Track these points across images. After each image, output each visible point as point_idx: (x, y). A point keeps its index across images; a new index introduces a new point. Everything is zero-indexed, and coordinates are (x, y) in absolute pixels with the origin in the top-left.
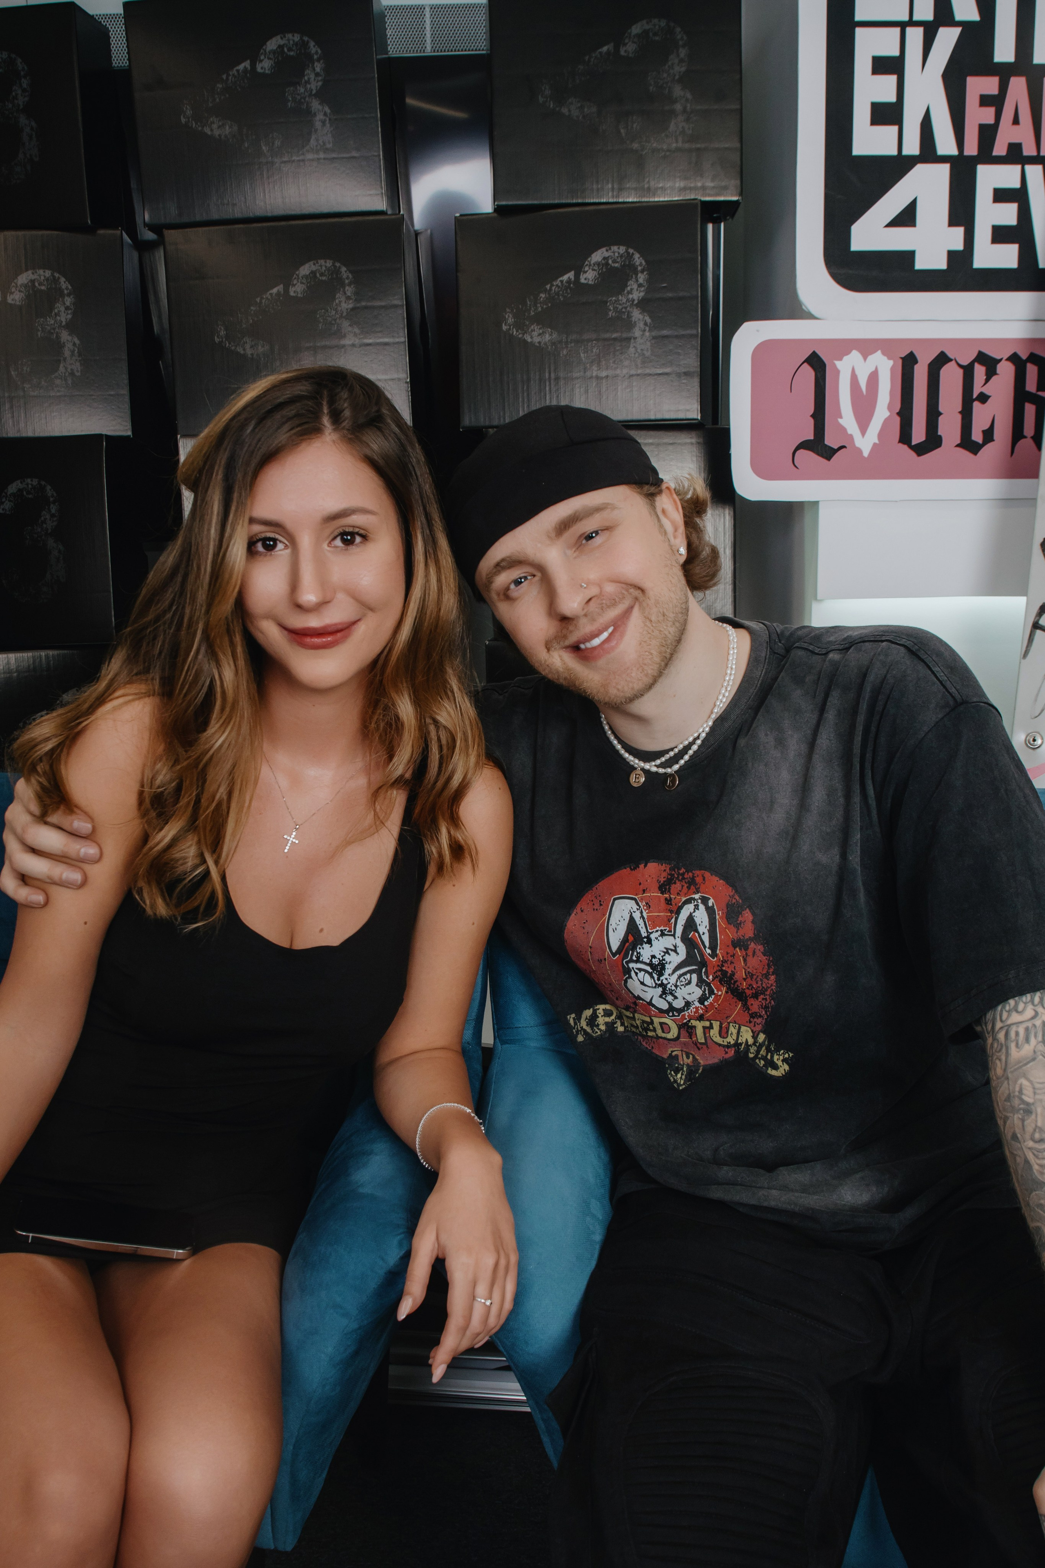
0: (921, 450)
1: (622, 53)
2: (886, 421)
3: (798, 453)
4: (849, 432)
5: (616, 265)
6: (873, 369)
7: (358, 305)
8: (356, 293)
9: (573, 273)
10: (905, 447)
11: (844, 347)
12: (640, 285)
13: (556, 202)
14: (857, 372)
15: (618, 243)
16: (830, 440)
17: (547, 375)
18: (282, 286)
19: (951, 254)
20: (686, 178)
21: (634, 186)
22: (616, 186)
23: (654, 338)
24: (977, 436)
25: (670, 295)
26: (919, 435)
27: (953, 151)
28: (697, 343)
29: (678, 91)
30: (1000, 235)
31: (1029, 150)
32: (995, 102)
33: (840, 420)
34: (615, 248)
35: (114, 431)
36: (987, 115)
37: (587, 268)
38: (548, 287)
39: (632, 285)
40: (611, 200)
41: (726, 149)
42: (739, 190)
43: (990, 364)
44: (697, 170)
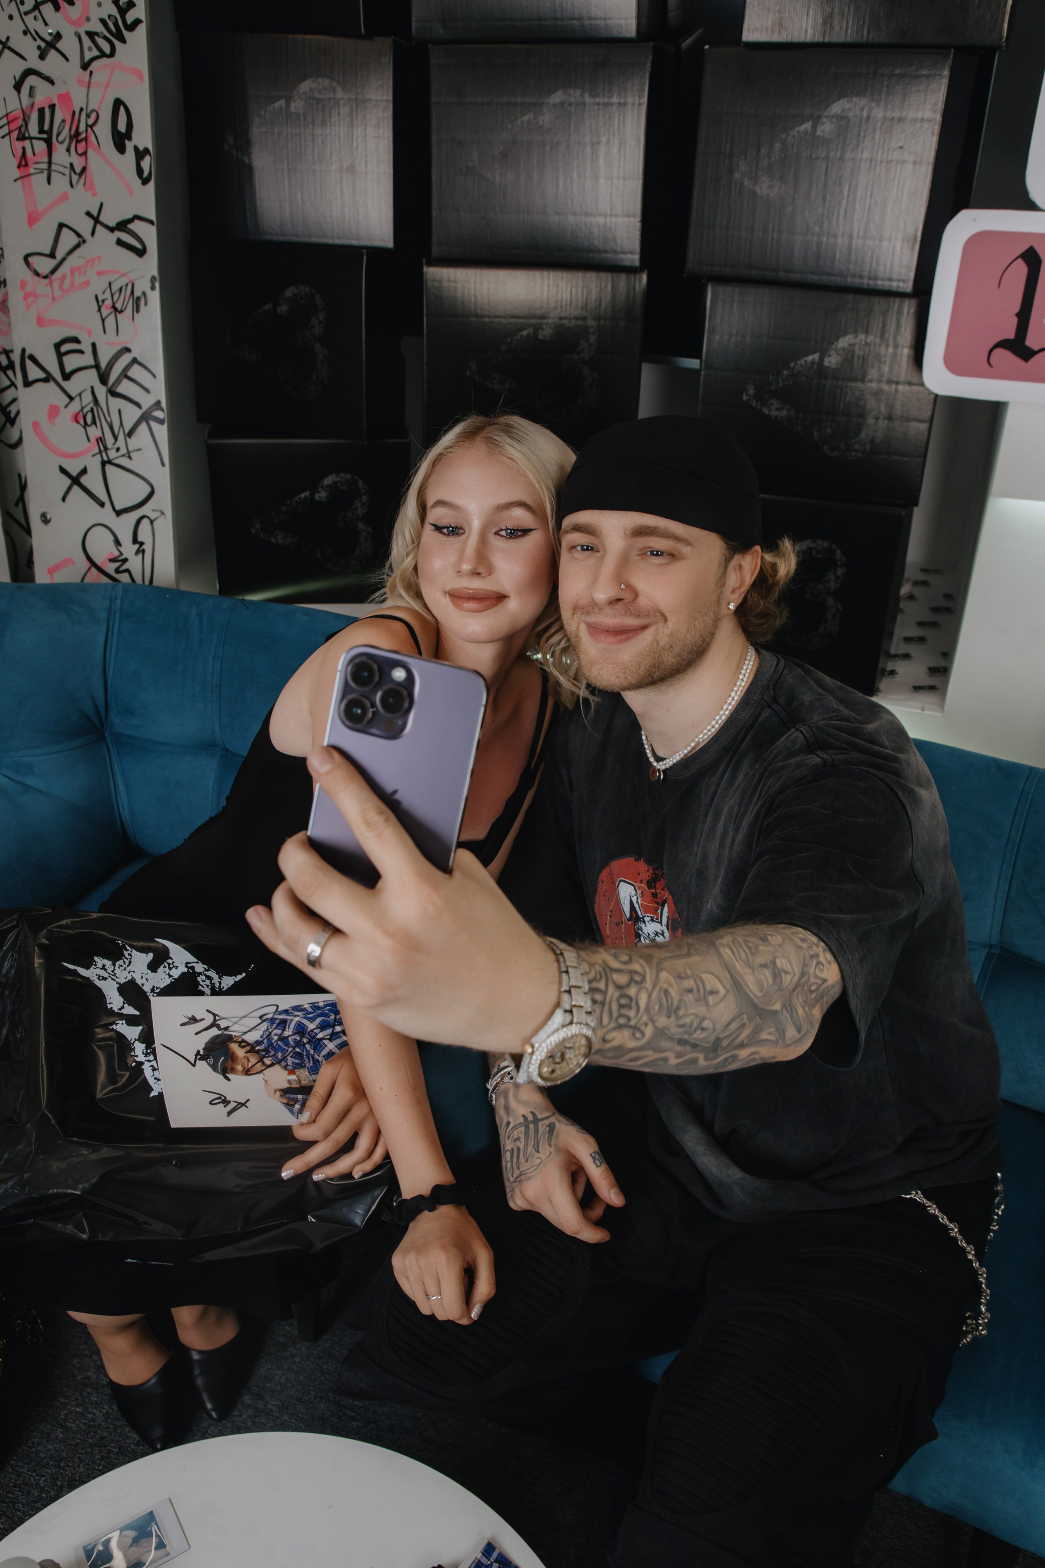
3: (995, 351)
5: (855, 119)
9: (810, 123)
12: (875, 144)
15: (861, 94)
16: (1030, 341)
18: (533, 113)
34: (856, 99)
35: (380, 242)
37: (825, 120)
38: (784, 136)
39: (868, 142)
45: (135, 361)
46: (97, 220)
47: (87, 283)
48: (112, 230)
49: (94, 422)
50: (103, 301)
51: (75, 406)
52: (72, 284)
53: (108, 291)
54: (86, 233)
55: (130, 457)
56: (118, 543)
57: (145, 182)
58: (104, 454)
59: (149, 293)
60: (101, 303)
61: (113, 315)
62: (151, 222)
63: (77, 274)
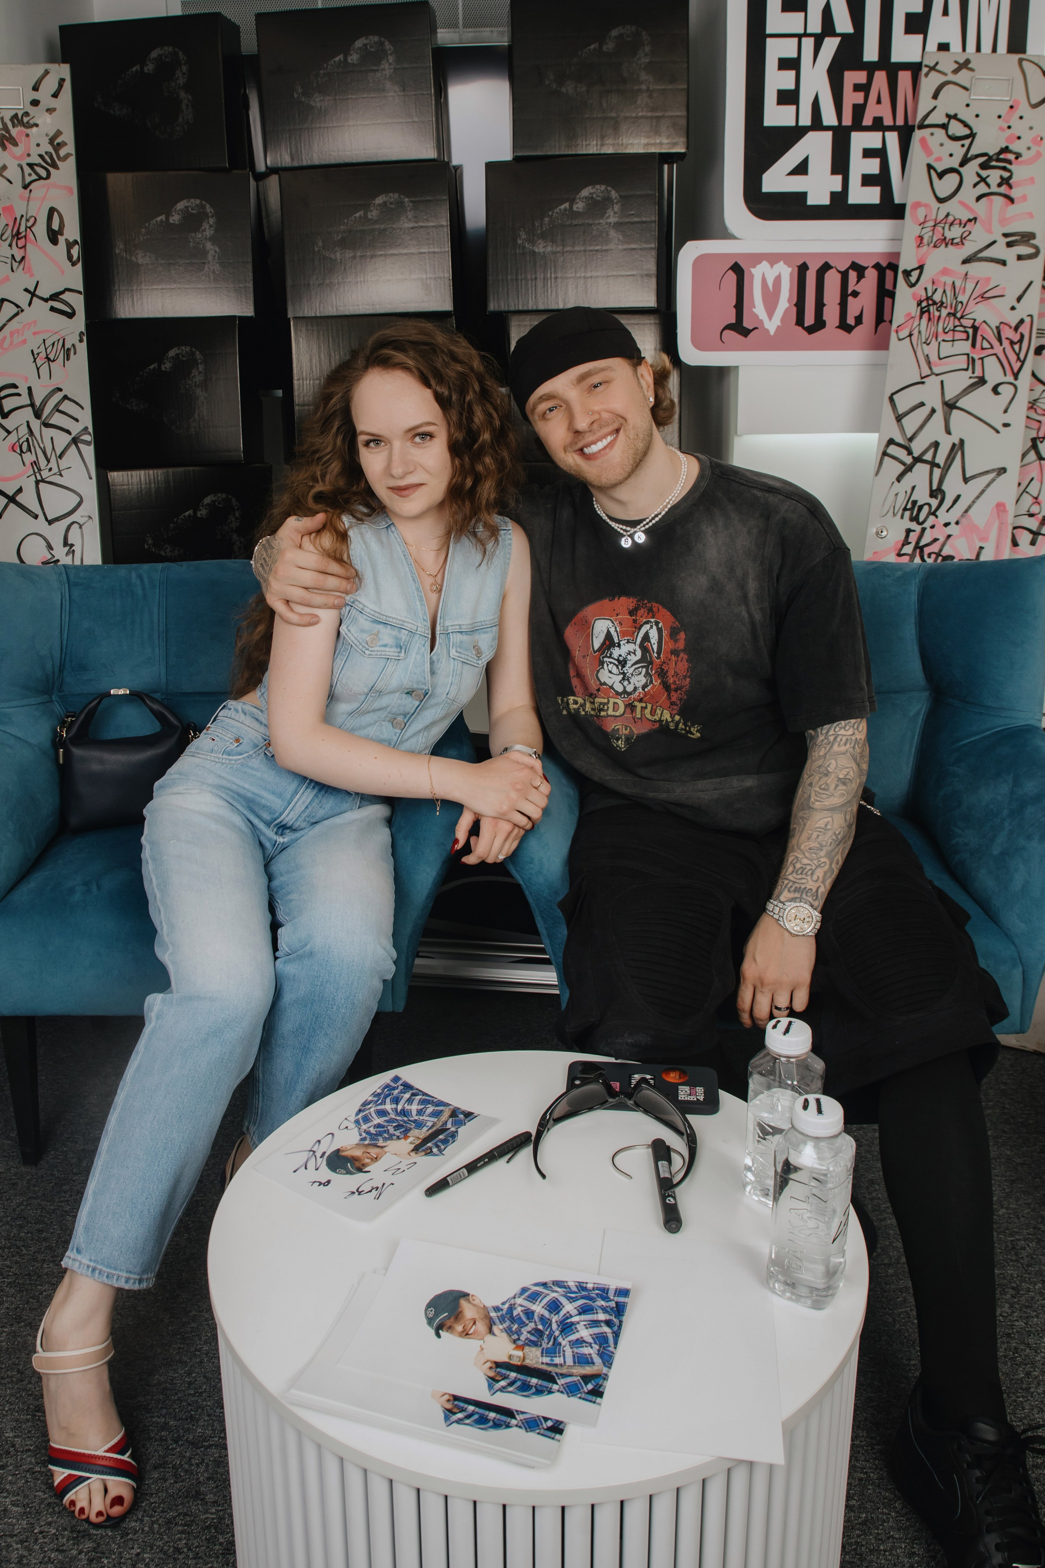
0: (811, 330)
1: (605, 49)
2: (787, 311)
3: (724, 332)
4: (761, 318)
5: (599, 198)
6: (777, 274)
7: (416, 225)
8: (415, 217)
9: (568, 203)
10: (800, 328)
11: (757, 258)
12: (615, 213)
13: (557, 153)
14: (766, 276)
15: (600, 183)
16: (747, 324)
17: (549, 275)
18: (362, 211)
19: (833, 195)
20: (649, 137)
21: (612, 142)
22: (599, 143)
23: (625, 250)
24: (851, 321)
25: (636, 220)
26: (809, 320)
27: (835, 123)
28: (654, 253)
29: (643, 76)
30: (867, 180)
31: (888, 121)
32: (864, 88)
33: (754, 310)
34: (598, 186)
35: (243, 312)
36: (859, 98)
37: (578, 201)
38: (550, 213)
39: (610, 212)
40: (595, 152)
41: (677, 116)
42: (686, 146)
43: (860, 270)
44: (657, 132)
45: (66, 397)
46: (33, 294)
47: (24, 341)
48: (46, 300)
49: (29, 450)
50: (38, 354)
51: (13, 438)
52: (11, 343)
53: (43, 346)
54: (24, 304)
55: (61, 475)
56: (50, 547)
57: (74, 264)
58: (38, 475)
59: (78, 345)
60: (36, 356)
61: (47, 363)
62: (80, 292)
63: (16, 335)
